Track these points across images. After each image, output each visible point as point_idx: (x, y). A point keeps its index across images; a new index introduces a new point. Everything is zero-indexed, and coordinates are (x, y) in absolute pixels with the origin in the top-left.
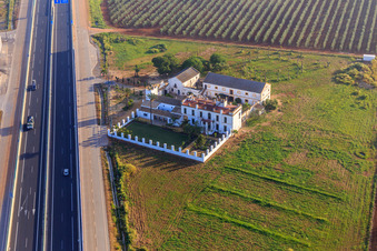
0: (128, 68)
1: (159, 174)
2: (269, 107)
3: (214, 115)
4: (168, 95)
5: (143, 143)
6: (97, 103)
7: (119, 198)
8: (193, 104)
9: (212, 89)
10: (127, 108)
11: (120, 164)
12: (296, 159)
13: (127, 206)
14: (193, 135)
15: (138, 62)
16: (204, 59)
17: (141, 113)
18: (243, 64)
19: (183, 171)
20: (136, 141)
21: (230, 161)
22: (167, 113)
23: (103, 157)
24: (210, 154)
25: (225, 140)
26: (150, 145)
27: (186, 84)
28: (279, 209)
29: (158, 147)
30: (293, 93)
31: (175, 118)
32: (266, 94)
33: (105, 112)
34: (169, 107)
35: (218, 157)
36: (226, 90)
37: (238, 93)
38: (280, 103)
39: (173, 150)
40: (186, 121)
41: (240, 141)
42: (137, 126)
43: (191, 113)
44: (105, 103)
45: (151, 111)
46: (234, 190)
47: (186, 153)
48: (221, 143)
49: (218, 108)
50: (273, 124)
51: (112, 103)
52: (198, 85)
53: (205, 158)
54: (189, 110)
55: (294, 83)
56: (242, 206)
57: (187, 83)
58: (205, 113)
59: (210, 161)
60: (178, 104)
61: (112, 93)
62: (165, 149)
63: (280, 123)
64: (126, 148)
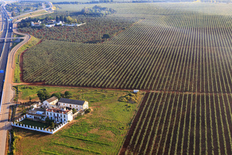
0: (27, 99)
1: (31, 139)
2: (87, 111)
3: (60, 115)
4: (43, 109)
5: (27, 128)
6: (10, 113)
7: (12, 149)
8: (51, 110)
9: (62, 104)
10: (22, 115)
11: (15, 136)
12: (95, 131)
13: (14, 151)
14: (50, 123)
15: (32, 96)
16: (62, 93)
17: (28, 116)
18: (79, 95)
19: (42, 138)
20: (24, 127)
21: (64, 133)
22: (40, 115)
23: (8, 134)
24: (56, 131)
25: (64, 125)
26: (30, 128)
27: (51, 103)
28: (81, 150)
29: (33, 129)
30: (99, 106)
31: (43, 117)
32: (86, 105)
33: (12, 116)
34: (41, 113)
35: (59, 132)
36: (68, 105)
37: (74, 106)
38: (92, 110)
39: (40, 130)
40: (48, 118)
41: (71, 125)
42: (26, 121)
44: (13, 113)
45: (32, 114)
46: (63, 143)
47: (46, 131)
48: (62, 126)
49: (61, 111)
50: (87, 118)
51: (16, 113)
52: (57, 104)
53: (53, 132)
54: (49, 113)
55: (101, 102)
56: (65, 149)
58: (56, 114)
59: (55, 134)
60: (45, 111)
61: (17, 109)
62: (36, 129)
63: (91, 118)
64: (18, 130)
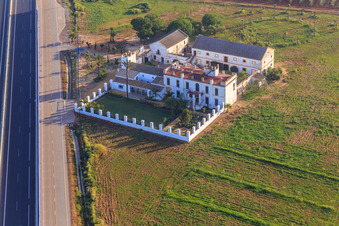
0: (102, 32)
1: (133, 154)
2: (272, 76)
3: (202, 86)
4: (149, 64)
5: (117, 120)
6: (63, 73)
7: (85, 183)
8: (178, 73)
9: (203, 56)
10: (99, 79)
11: (88, 144)
12: (302, 138)
13: (94, 192)
14: (178, 110)
15: (114, 25)
16: (195, 20)
17: (115, 85)
18: (242, 27)
19: (163, 152)
20: (108, 118)
21: (220, 141)
22: (147, 84)
23: (68, 136)
24: (196, 133)
25: (215, 116)
26: (125, 123)
27: (171, 50)
28: (276, 196)
29: (134, 125)
30: (303, 60)
31: (156, 90)
32: (268, 61)
33: (72, 84)
34: (149, 77)
35: (206, 137)
36: (220, 57)
37: (234, 60)
38: (285, 72)
39: (152, 128)
40: (169, 94)
41: (234, 117)
42: (111, 100)
43: (176, 84)
44: (73, 73)
45: (127, 82)
46: (223, 173)
47: (169, 131)
48: (211, 120)
49: (207, 78)
50: (276, 97)
51: (82, 74)
52: (186, 51)
53: (191, 138)
54: (173, 80)
55: (305, 48)
56: (232, 192)
57: (173, 49)
58: (192, 84)
59: (197, 141)
60: (160, 73)
61: (82, 62)
62: (143, 127)
63: (285, 96)
64: (96, 125)
